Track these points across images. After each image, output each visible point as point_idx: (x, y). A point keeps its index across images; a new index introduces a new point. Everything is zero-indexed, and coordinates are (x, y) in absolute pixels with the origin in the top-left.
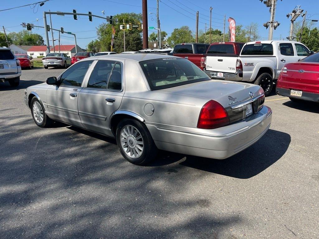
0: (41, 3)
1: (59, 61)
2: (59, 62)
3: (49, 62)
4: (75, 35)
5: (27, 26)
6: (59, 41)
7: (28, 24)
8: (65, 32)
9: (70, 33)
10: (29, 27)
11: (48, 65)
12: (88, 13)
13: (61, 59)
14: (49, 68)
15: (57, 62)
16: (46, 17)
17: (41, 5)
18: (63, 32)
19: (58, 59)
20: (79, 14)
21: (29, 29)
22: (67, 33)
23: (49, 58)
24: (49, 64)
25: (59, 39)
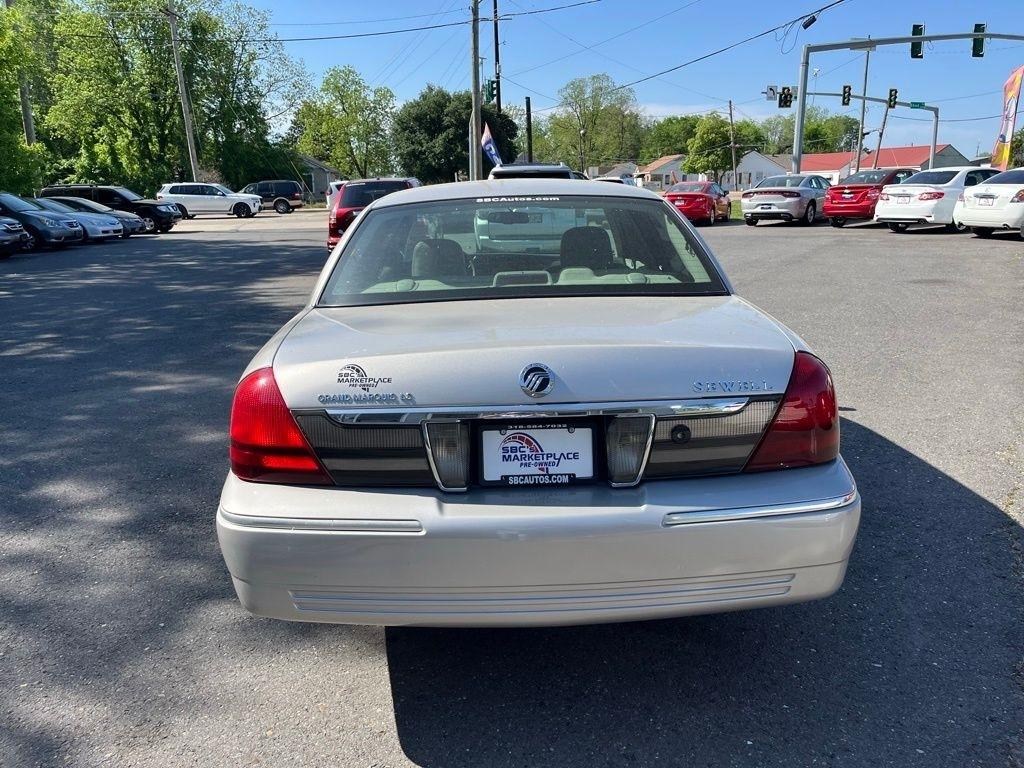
0: (807, 19)
1: (789, 200)
2: (787, 206)
3: (758, 205)
4: (936, 111)
5: (781, 95)
6: (881, 135)
7: (784, 89)
8: (900, 104)
9: (920, 105)
10: (786, 97)
11: (752, 214)
12: (971, 30)
13: (798, 195)
14: (760, 222)
15: (779, 205)
16: (807, 63)
17: (806, 26)
18: (895, 103)
19: (785, 196)
20: (930, 39)
21: (785, 103)
22: (908, 105)
23: (761, 193)
24: (759, 210)
25: (881, 126)
